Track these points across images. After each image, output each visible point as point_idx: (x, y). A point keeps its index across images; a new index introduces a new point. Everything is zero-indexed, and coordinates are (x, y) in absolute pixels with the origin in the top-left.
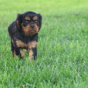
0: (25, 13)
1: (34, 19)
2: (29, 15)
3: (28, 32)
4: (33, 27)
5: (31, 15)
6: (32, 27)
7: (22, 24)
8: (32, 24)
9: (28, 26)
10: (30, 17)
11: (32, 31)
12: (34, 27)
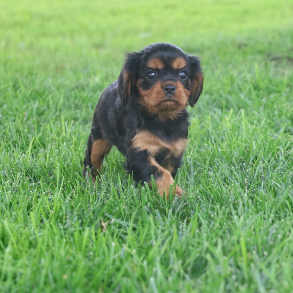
0: (147, 49)
2: (160, 53)
3: (156, 106)
4: (170, 91)
5: (166, 54)
6: (167, 89)
7: (140, 81)
8: (169, 82)
9: (157, 87)
11: (168, 103)
12: (173, 89)
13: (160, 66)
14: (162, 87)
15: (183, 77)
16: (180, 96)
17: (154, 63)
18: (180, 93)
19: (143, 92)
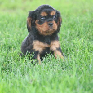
13: (46, 15)
14: (48, 24)
16: (55, 27)
17: (43, 14)
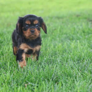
1: (35, 23)
2: (30, 18)
6: (32, 31)
8: (32, 29)
9: (28, 31)
10: (30, 21)
11: (32, 36)
12: (34, 31)
13: (30, 23)
14: (30, 31)
15: (37, 26)
17: (27, 22)
18: (36, 32)
19: (24, 32)
